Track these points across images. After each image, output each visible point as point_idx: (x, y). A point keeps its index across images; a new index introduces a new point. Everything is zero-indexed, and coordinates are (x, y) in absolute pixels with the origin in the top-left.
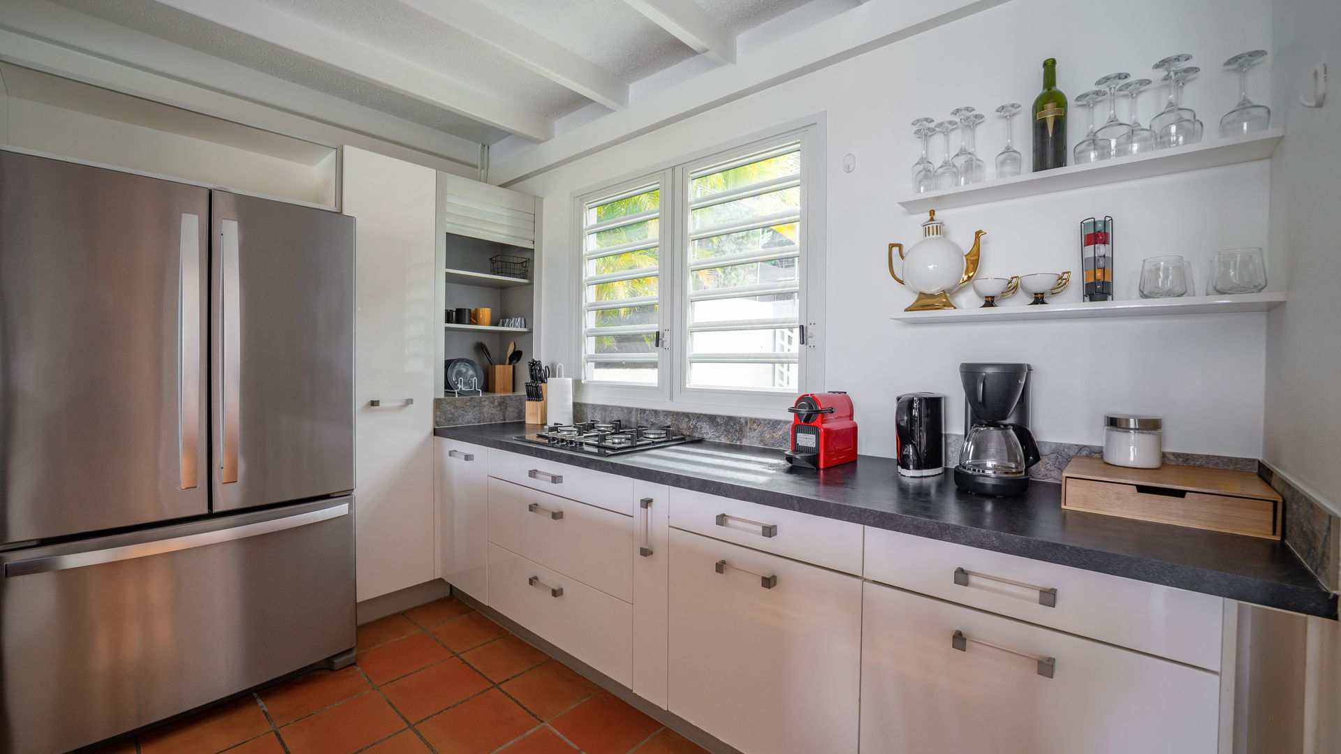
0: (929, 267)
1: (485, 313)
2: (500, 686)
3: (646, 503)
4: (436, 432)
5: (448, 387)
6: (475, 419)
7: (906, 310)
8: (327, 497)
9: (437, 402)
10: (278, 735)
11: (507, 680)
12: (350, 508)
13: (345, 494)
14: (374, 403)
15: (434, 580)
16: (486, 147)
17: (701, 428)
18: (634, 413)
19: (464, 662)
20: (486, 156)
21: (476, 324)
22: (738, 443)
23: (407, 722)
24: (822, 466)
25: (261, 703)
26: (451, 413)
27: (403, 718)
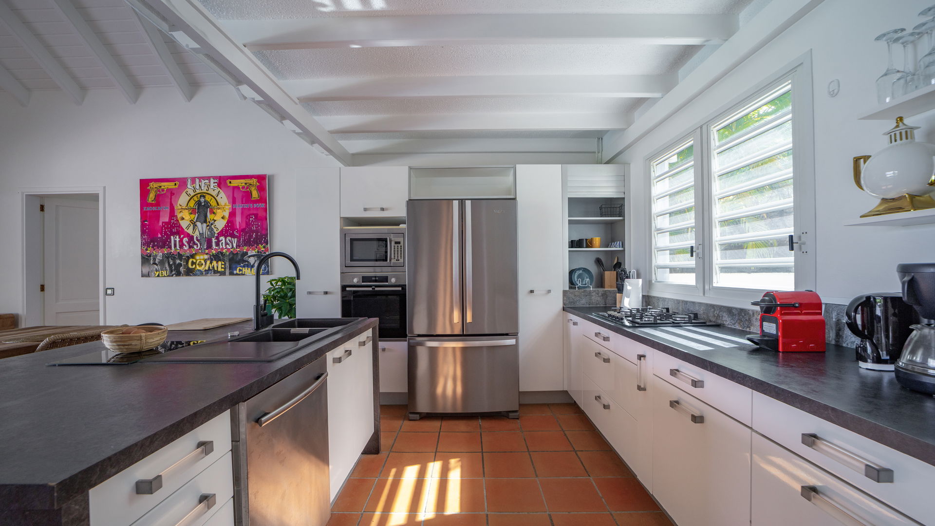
0: (888, 173)
1: (597, 240)
2: (577, 452)
3: (640, 357)
4: (564, 309)
5: (572, 283)
6: (587, 303)
7: (861, 217)
8: (507, 335)
9: (565, 292)
10: (481, 434)
11: (582, 451)
12: (517, 342)
13: (515, 335)
14: (532, 292)
15: (563, 391)
16: (600, 139)
17: (722, 316)
18: (681, 304)
19: (565, 435)
20: (600, 145)
21: (592, 247)
22: (748, 330)
23: (528, 449)
24: (781, 349)
25: (480, 421)
26: (572, 299)
27: (527, 447)
